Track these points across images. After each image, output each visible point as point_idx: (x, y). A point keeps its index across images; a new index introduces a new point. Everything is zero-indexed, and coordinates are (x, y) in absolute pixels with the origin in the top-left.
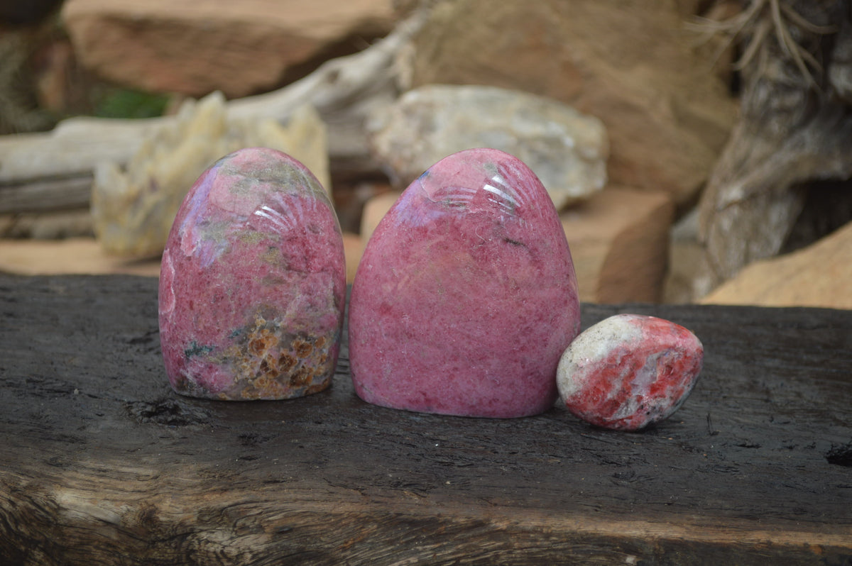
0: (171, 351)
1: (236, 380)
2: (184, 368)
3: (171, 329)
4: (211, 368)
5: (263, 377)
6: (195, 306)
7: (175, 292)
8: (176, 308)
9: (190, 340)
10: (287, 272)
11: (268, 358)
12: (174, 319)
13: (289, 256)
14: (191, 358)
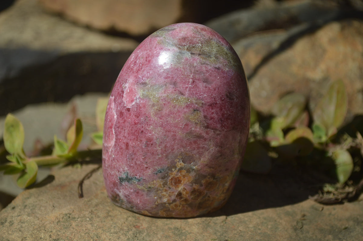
0: (109, 174)
1: (157, 203)
2: (118, 189)
3: (110, 159)
4: (138, 193)
5: (178, 203)
6: (130, 147)
7: (115, 133)
8: (115, 145)
9: (124, 171)
10: (206, 130)
11: (183, 190)
12: (113, 153)
13: (209, 117)
14: (123, 183)
